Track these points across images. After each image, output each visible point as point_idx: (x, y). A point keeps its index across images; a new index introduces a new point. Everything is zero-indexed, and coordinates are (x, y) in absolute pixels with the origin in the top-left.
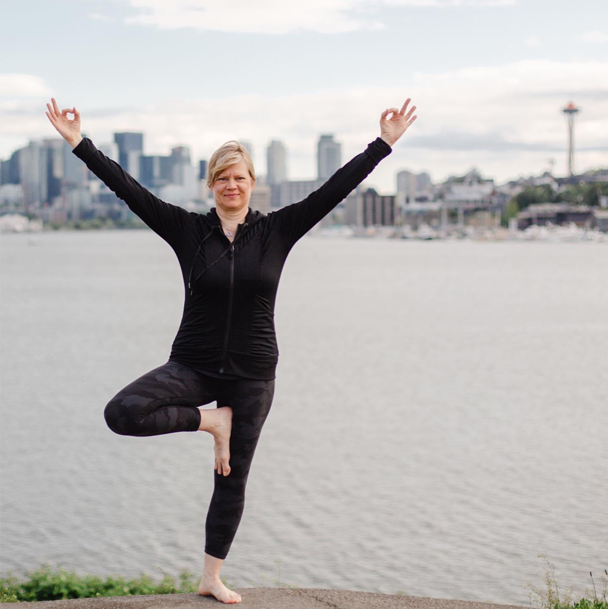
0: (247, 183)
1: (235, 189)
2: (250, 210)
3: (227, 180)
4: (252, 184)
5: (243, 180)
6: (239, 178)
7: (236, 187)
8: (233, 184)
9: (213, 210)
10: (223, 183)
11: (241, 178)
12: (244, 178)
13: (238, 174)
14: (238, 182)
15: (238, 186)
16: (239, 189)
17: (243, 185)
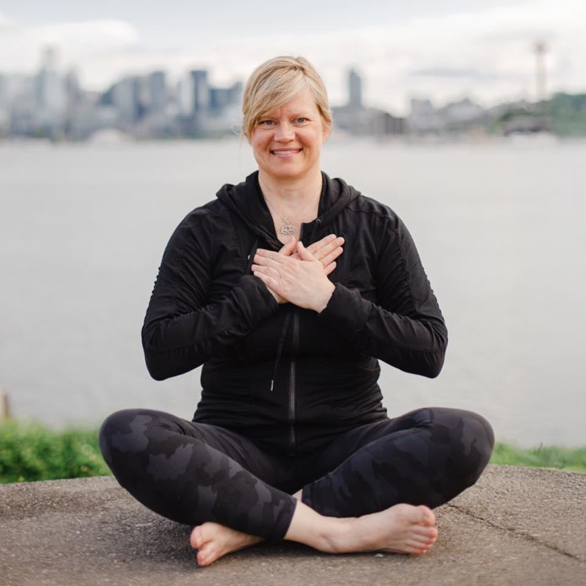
0: (315, 128)
1: (291, 141)
2: (325, 177)
3: (276, 124)
4: (325, 130)
5: (306, 123)
6: (298, 120)
7: (293, 137)
8: (288, 131)
9: (253, 178)
10: (268, 129)
11: (302, 120)
12: (307, 119)
13: (296, 113)
14: (297, 126)
15: (297, 135)
16: (300, 139)
17: (307, 131)
